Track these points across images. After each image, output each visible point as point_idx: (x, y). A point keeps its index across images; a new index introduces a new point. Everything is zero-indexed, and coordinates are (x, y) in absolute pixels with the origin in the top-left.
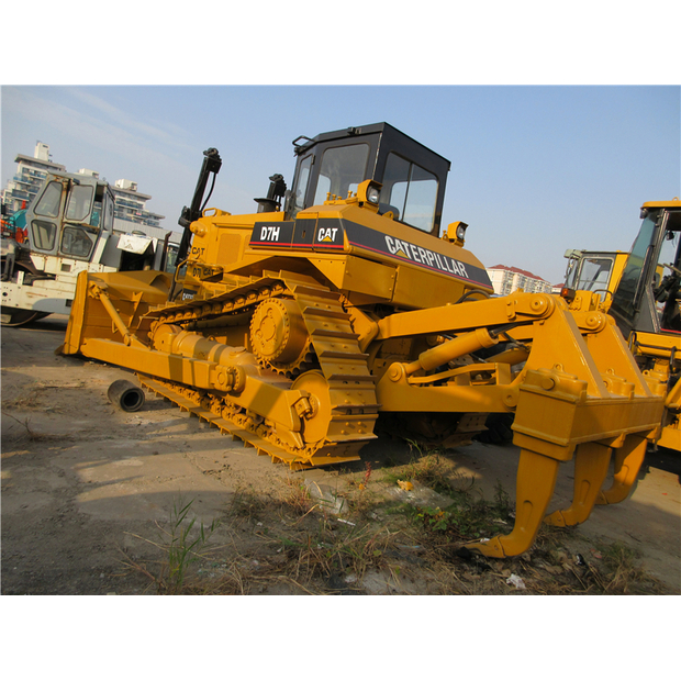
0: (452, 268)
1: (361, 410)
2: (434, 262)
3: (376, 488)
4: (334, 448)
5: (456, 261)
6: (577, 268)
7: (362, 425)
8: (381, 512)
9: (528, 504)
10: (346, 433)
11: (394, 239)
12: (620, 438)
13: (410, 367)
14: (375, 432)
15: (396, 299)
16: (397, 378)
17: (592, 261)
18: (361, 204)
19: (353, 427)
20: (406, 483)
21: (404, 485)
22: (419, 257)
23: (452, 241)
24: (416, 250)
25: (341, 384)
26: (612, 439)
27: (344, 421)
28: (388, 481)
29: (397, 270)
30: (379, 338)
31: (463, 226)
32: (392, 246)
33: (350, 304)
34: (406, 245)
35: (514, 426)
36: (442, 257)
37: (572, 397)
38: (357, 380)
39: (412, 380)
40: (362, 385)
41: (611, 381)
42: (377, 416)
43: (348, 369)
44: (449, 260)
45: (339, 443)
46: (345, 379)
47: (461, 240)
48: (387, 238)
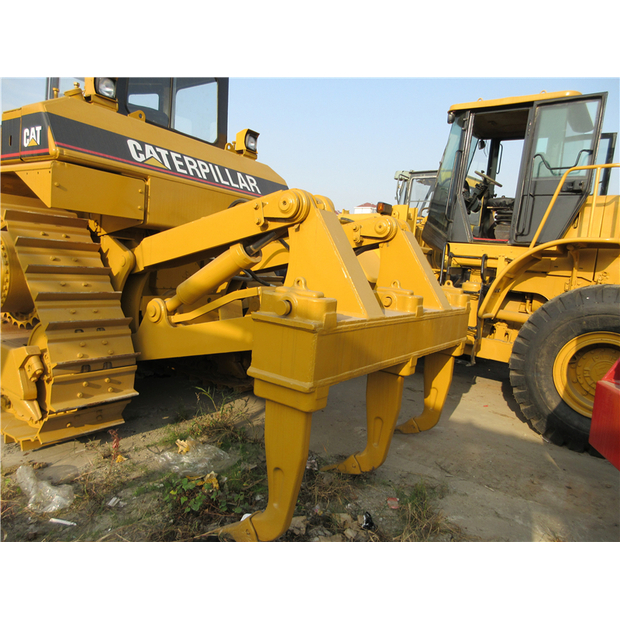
0: (236, 182)
1: (107, 363)
2: (209, 175)
3: (142, 456)
4: (75, 415)
5: (244, 175)
6: (407, 189)
7: (111, 381)
8: (128, 493)
9: (278, 472)
10: (84, 396)
11: (143, 144)
12: (410, 364)
13: (170, 303)
14: (136, 388)
15: (150, 220)
16: (155, 319)
17: (421, 181)
18: (88, 99)
19: (98, 387)
20: (185, 443)
21: (183, 445)
22: (184, 167)
23: (240, 152)
24: (182, 160)
25: (71, 334)
26: (400, 366)
27: (80, 380)
28: (165, 442)
29: (148, 183)
30: (137, 271)
31: (252, 135)
32: (138, 152)
33: (103, 232)
34: (164, 153)
35: (251, 371)
36: (222, 169)
37: (312, 324)
38: (100, 325)
39: (177, 318)
40: (108, 331)
41: (395, 297)
42: (135, 367)
43: (86, 313)
44: (234, 174)
45: (80, 409)
46: (79, 327)
47: (252, 152)
48: (131, 143)
